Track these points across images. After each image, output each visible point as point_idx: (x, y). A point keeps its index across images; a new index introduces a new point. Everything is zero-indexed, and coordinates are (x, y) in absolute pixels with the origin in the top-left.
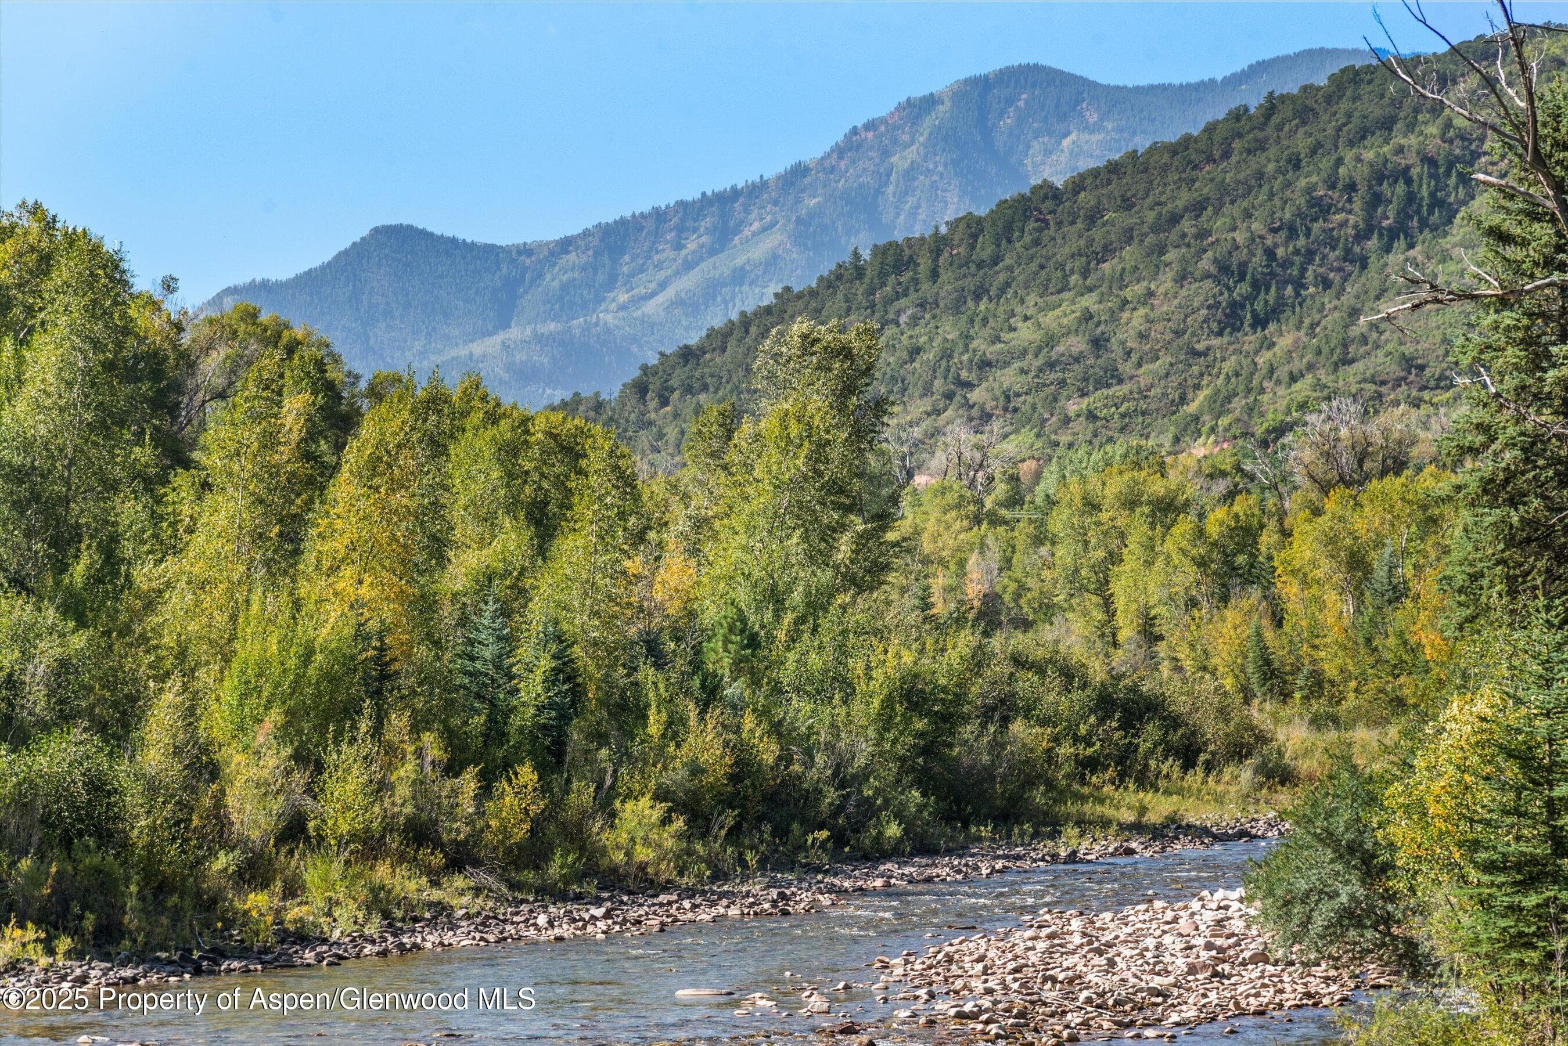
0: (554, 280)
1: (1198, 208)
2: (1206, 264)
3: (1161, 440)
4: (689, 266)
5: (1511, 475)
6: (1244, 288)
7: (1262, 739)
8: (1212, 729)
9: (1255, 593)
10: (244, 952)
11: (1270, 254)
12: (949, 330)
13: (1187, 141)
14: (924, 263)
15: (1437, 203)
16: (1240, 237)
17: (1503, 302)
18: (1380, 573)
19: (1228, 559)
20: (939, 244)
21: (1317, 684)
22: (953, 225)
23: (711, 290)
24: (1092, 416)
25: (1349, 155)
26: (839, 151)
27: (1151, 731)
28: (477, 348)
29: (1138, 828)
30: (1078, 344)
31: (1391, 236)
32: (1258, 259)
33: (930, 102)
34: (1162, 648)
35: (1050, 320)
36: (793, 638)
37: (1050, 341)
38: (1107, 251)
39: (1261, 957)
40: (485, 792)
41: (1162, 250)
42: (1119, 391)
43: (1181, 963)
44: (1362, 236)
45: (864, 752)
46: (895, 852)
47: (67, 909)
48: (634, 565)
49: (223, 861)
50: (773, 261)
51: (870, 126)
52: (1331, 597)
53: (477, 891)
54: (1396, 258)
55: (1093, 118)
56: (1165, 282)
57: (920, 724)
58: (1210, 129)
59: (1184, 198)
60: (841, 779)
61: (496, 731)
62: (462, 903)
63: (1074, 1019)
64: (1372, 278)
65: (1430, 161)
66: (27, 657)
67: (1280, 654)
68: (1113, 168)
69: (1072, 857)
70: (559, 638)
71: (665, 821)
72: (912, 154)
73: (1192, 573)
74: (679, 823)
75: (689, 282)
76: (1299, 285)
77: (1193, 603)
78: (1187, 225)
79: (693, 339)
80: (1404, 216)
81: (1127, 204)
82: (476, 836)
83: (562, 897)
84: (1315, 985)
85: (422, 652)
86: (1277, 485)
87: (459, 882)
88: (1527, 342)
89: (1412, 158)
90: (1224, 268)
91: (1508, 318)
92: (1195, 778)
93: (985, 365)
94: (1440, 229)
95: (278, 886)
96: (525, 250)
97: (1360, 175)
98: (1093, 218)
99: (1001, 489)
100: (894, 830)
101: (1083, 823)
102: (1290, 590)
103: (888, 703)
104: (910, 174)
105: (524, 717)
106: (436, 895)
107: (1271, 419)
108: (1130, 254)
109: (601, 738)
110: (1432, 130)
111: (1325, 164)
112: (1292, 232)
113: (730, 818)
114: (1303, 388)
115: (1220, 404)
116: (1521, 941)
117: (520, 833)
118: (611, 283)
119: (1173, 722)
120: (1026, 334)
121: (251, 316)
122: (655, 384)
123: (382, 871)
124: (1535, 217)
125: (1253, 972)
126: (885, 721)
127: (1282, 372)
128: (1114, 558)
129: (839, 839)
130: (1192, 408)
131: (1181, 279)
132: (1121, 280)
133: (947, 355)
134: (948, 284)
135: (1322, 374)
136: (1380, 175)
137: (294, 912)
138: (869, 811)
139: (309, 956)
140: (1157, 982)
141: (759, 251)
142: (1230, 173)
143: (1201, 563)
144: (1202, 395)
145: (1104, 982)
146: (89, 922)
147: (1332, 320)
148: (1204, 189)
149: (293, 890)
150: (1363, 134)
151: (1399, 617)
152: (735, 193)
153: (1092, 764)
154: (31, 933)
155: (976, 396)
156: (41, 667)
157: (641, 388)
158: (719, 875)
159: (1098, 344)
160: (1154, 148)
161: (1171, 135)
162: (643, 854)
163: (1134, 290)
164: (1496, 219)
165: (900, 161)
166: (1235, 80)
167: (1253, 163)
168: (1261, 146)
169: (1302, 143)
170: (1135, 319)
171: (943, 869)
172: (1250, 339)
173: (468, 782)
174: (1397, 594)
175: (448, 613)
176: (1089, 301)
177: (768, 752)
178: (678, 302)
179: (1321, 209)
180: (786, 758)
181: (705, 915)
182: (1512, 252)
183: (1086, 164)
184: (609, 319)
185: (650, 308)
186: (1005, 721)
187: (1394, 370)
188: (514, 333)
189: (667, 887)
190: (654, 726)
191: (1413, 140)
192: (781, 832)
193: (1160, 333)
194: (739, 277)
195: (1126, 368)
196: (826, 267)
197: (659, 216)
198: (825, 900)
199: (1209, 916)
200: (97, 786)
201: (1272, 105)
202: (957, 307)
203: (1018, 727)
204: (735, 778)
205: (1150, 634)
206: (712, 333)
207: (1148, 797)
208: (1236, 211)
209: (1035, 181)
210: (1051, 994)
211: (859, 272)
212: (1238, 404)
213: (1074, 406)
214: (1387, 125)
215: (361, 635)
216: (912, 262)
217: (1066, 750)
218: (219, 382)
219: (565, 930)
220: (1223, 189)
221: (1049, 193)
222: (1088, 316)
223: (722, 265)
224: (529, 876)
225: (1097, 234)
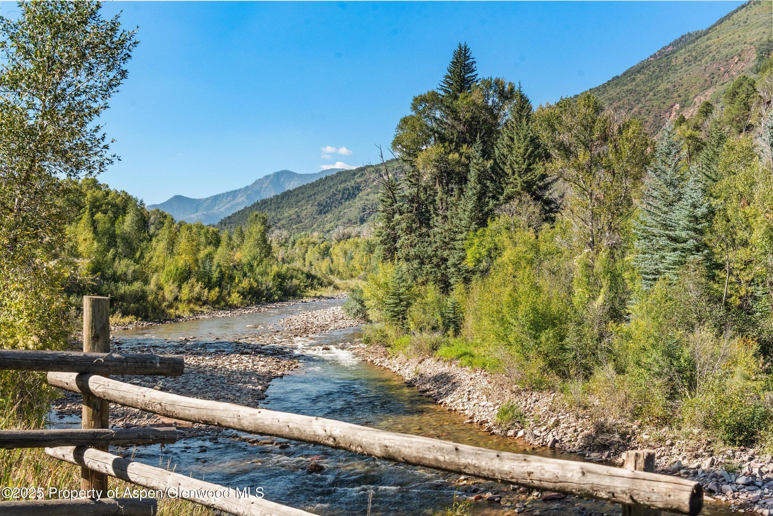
0: (205, 205)
1: (315, 194)
2: (316, 203)
3: (309, 232)
4: (228, 203)
5: (385, 240)
6: (322, 207)
7: (333, 282)
8: (325, 281)
9: (328, 258)
10: (170, 320)
11: (326, 202)
12: (273, 214)
13: (313, 183)
14: (269, 202)
15: (353, 194)
16: (322, 199)
17: (383, 212)
18: (349, 255)
19: (324, 252)
20: (271, 199)
21: (339, 273)
22: (274, 196)
23: (232, 207)
24: (297, 228)
25: (339, 186)
26: (254, 184)
27: (316, 281)
28: (192, 216)
29: (315, 297)
30: (295, 216)
31: (346, 199)
32: (325, 203)
33: (269, 176)
34: (313, 267)
35: (290, 212)
36: (258, 265)
37: (290, 216)
38: (299, 201)
39: (343, 318)
40: (209, 292)
41: (309, 201)
42: (302, 224)
43: (329, 320)
44: (341, 199)
45: (271, 284)
46: (276, 301)
47: (139, 313)
48: (232, 253)
49: (165, 304)
50: (243, 202)
51: (259, 180)
52: (341, 258)
53: (208, 309)
54: (347, 203)
55: (296, 179)
56: (309, 206)
57: (280, 280)
58: (316, 181)
59: (312, 193)
60: (268, 289)
61: (209, 281)
62: (206, 311)
63: (314, 329)
64: (343, 206)
65: (352, 187)
66: (128, 269)
67: (333, 268)
68: (300, 187)
69: (305, 302)
70: (219, 266)
71: (239, 297)
72: (266, 184)
73: (318, 255)
74: (242, 297)
75: (228, 205)
76: (331, 207)
77: (318, 260)
78: (313, 197)
79: (230, 215)
80: (348, 196)
81: (303, 193)
82: (207, 300)
83: (223, 309)
84: (352, 323)
85: (197, 268)
86: (330, 240)
87: (205, 307)
88: (387, 218)
89: (349, 187)
90: (319, 204)
91: (384, 214)
92: (323, 289)
93: (279, 220)
94: (354, 198)
95: (174, 308)
96: (200, 200)
97: (341, 189)
98: (297, 196)
99: (284, 240)
100: (276, 298)
101: (307, 296)
102: (334, 257)
103: (274, 277)
104: (266, 188)
105: (214, 280)
106: (201, 309)
107: (327, 229)
108: (303, 202)
109: (228, 283)
110: (353, 182)
111: (335, 187)
112: (330, 198)
113: (250, 296)
114: (332, 224)
115: (319, 226)
116: (395, 316)
117: (215, 299)
118: (215, 205)
119: (319, 279)
120: (286, 215)
121: (158, 211)
122: (224, 222)
123: (192, 305)
124: (388, 198)
125: (341, 321)
126: (274, 280)
127: (329, 221)
128: (306, 252)
129: (267, 299)
130: (314, 227)
131: (312, 206)
132: (302, 206)
133: (273, 218)
134: (273, 207)
135: (335, 222)
136: (344, 189)
137: (177, 312)
138: (272, 295)
139: (181, 320)
140: (326, 323)
141: (241, 200)
142: (320, 188)
143: (320, 253)
144: (316, 225)
145: (318, 323)
146: (143, 314)
147: (337, 213)
148: (315, 191)
149: (177, 309)
150: (342, 182)
151: (352, 262)
152: (236, 191)
153: (306, 286)
154: (133, 317)
155: (278, 225)
156: (130, 271)
157: (221, 223)
158: (248, 305)
159: (298, 216)
160: (307, 184)
161: (310, 182)
162: (235, 302)
163: (304, 208)
164: (382, 198)
165: (264, 185)
166: (319, 173)
167: (324, 187)
168: (324, 184)
169: (332, 184)
170: (304, 212)
171: (285, 304)
172: (323, 216)
173: (206, 291)
174: (352, 258)
175: (200, 262)
176: (297, 209)
177: (255, 285)
178: (227, 209)
179: (335, 195)
180: (258, 286)
181: (247, 312)
182: (385, 203)
183: (295, 187)
184: (215, 211)
185: (222, 209)
186: (292, 279)
187: (347, 221)
188: (199, 213)
189: (239, 307)
190: (236, 281)
191: (350, 184)
192: (257, 298)
193: (309, 215)
194: (237, 205)
195: (303, 220)
196: (253, 203)
197: (223, 194)
198: (266, 309)
199: (332, 312)
200: (143, 291)
201: (326, 178)
202: (275, 210)
203: (294, 280)
204: (250, 289)
205: (311, 265)
206: (233, 214)
207: (316, 292)
208: (321, 195)
209: (287, 189)
210: (309, 325)
211: (258, 204)
212: (321, 226)
213: (294, 227)
214: (346, 181)
215: (186, 265)
216: (267, 203)
217: (302, 284)
218: (153, 222)
219: (224, 315)
220: (319, 191)
221: (290, 191)
222: (296, 212)
223: (234, 202)
224: (217, 306)
225: (298, 198)
